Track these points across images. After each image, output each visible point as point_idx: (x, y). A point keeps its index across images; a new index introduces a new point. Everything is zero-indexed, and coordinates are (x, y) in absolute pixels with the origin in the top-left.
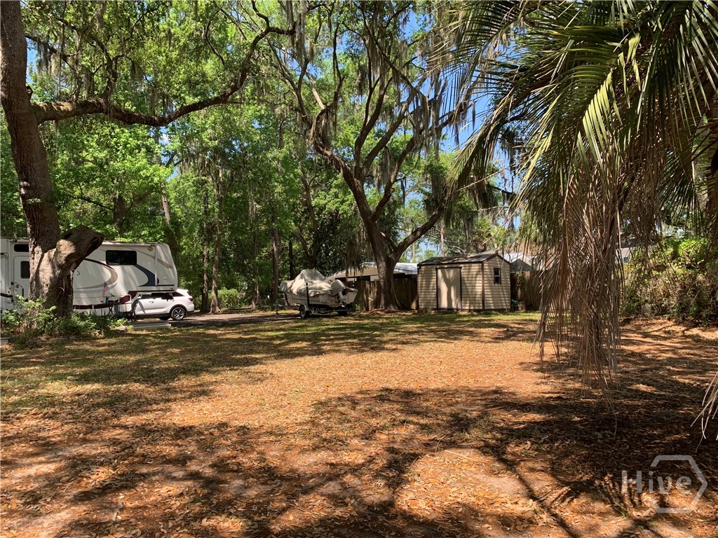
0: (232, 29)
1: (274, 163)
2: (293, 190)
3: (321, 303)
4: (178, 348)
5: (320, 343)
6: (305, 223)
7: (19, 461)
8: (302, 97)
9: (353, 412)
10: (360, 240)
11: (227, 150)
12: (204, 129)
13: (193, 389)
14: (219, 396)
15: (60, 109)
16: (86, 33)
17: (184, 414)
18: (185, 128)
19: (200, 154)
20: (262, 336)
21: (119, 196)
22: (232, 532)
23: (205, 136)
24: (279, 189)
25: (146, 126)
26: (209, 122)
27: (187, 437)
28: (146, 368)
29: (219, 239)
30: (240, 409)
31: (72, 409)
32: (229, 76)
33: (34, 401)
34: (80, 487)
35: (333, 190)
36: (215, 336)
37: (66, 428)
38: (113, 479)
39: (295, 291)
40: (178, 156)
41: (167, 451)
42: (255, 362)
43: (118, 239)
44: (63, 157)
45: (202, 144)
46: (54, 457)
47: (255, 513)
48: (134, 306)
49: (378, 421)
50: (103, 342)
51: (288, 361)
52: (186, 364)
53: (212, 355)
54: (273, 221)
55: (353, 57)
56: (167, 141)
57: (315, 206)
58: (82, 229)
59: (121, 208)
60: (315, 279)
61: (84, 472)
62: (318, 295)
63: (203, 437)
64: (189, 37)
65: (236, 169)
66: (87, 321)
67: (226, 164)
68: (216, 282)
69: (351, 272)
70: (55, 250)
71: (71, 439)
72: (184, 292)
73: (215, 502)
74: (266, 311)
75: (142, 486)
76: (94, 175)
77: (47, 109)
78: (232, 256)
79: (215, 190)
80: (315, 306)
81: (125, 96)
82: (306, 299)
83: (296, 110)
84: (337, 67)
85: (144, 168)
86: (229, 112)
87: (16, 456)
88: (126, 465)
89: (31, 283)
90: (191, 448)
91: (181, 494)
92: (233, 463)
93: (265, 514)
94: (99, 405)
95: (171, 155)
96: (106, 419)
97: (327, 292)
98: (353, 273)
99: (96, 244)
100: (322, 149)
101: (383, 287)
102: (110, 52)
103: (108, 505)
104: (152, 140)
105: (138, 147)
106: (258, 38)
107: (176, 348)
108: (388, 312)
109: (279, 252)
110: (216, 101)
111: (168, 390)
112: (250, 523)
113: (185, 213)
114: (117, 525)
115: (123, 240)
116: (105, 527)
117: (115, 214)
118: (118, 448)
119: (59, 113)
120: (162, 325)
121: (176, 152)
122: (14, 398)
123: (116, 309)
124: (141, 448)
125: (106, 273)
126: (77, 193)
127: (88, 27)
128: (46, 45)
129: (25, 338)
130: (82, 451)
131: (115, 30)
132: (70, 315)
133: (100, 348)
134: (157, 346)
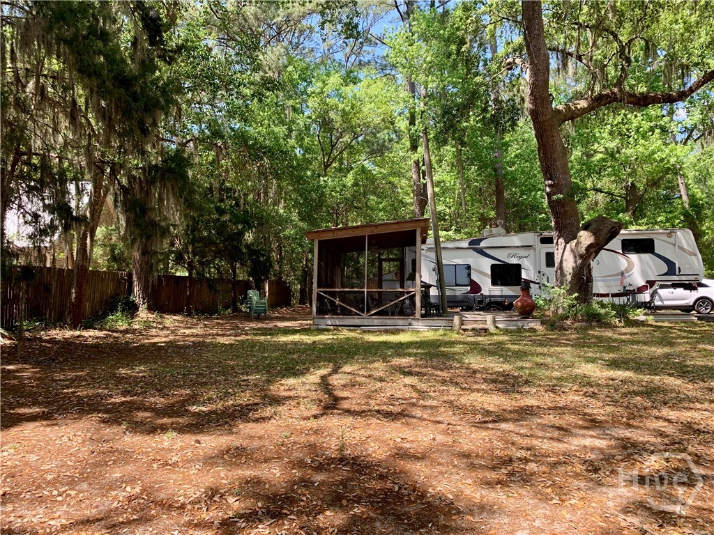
7: (573, 430)
15: (576, 108)
16: (600, 28)
21: (632, 183)
25: (660, 105)
28: (678, 363)
31: (609, 392)
33: (574, 378)
34: (635, 469)
37: (609, 409)
40: (699, 130)
43: (633, 228)
44: (577, 153)
46: (603, 435)
48: (652, 296)
50: (623, 330)
58: (600, 220)
59: (633, 195)
61: (636, 456)
66: (607, 309)
70: (576, 241)
71: (615, 422)
72: (710, 282)
76: (605, 166)
77: (566, 111)
81: (638, 79)
85: (658, 151)
87: (570, 425)
89: (556, 272)
94: (636, 393)
95: (690, 131)
96: (645, 408)
99: (613, 234)
102: (622, 38)
104: (666, 119)
105: (652, 129)
107: (709, 344)
111: (710, 389)
113: (707, 193)
114: (682, 520)
115: (638, 228)
116: (671, 518)
117: (627, 201)
118: (666, 441)
119: (577, 112)
120: (686, 318)
121: (696, 126)
122: (556, 374)
123: (634, 299)
124: (693, 446)
125: (623, 262)
126: (589, 185)
127: (600, 21)
128: (563, 51)
129: (554, 322)
130: (629, 435)
131: (628, 15)
132: (591, 303)
133: (623, 337)
134: (686, 340)
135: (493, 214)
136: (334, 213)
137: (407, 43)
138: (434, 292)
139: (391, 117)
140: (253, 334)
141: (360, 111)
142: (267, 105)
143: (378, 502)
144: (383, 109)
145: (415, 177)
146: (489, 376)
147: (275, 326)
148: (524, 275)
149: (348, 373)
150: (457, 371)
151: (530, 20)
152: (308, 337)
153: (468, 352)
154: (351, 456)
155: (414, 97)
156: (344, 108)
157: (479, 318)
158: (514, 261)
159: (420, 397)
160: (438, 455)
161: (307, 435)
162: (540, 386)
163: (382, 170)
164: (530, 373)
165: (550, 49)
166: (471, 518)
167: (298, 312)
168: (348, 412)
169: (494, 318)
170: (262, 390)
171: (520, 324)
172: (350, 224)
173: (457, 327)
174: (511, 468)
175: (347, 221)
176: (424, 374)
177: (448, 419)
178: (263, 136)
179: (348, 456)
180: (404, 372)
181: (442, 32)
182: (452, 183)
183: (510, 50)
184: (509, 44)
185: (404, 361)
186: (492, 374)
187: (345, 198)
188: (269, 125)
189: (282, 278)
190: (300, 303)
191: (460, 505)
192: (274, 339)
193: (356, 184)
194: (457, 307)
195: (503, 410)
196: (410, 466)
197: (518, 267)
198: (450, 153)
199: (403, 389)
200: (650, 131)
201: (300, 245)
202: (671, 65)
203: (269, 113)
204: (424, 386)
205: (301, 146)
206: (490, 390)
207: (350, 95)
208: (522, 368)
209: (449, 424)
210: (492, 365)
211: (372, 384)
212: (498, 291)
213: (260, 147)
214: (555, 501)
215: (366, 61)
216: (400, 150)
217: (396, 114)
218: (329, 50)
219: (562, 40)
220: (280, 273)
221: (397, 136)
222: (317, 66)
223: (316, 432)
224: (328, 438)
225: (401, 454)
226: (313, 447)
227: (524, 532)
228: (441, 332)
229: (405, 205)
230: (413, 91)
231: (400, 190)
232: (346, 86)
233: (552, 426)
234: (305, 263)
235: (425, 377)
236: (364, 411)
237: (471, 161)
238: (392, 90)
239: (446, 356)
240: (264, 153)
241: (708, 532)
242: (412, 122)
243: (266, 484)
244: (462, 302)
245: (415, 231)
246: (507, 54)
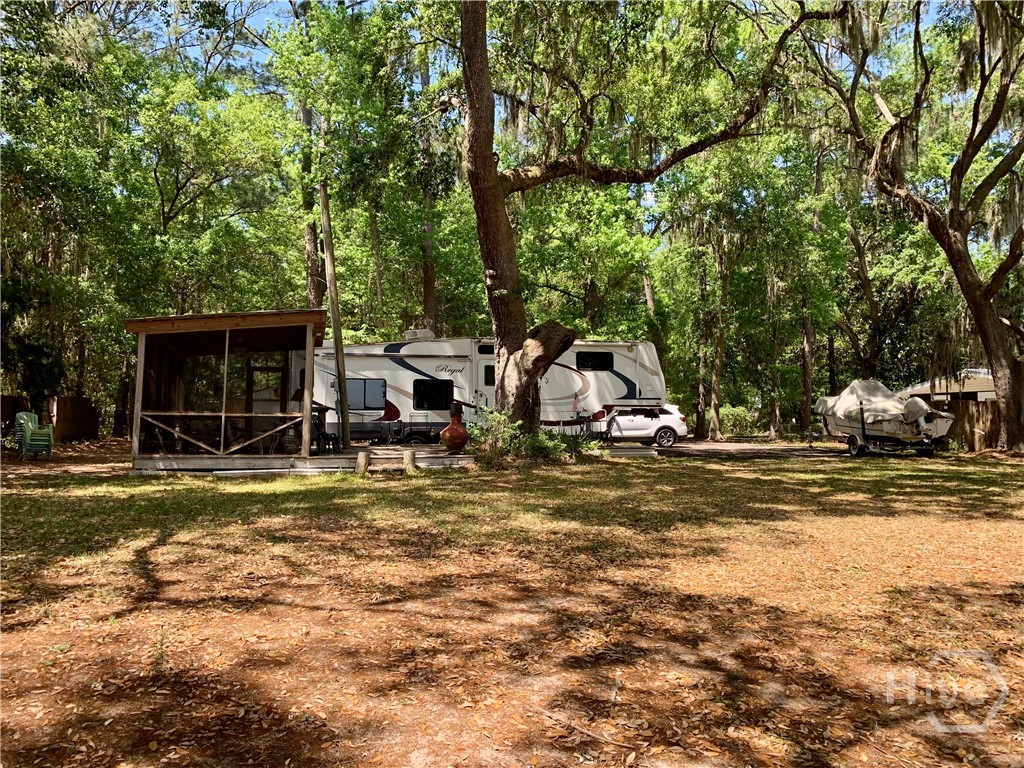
0: (745, 28)
1: (808, 218)
2: (838, 256)
3: (885, 435)
4: (670, 485)
5: (889, 497)
6: (855, 307)
7: (501, 605)
8: (857, 110)
9: (959, 614)
10: (958, 332)
11: (735, 206)
12: (703, 179)
13: (697, 544)
14: (735, 559)
15: (526, 175)
16: (557, 74)
17: (686, 576)
18: (676, 181)
19: (697, 216)
20: (791, 478)
21: (592, 281)
22: (773, 757)
23: (703, 189)
24: (815, 256)
25: (625, 184)
26: (710, 167)
27: (695, 609)
28: (631, 509)
29: (722, 335)
30: (767, 581)
31: (549, 549)
32: (741, 97)
33: (509, 533)
34: (569, 649)
35: (907, 252)
36: (719, 472)
37: (547, 572)
38: (606, 646)
39: (840, 414)
40: (667, 221)
41: (672, 623)
42: (784, 516)
43: (591, 338)
44: (528, 236)
45: (699, 201)
46: (536, 607)
47: (806, 737)
48: (610, 424)
49: (1011, 637)
50: (574, 468)
51: (836, 520)
52: (684, 509)
53: (719, 499)
54: (804, 306)
55: (949, 31)
56: (653, 200)
57: (873, 280)
58: (551, 325)
59: (593, 297)
60: (875, 396)
61: (572, 632)
62: (881, 422)
63: (718, 614)
64: (684, 52)
65: (748, 231)
66: (556, 441)
67: (735, 226)
68: (717, 396)
69: (941, 384)
70: (521, 351)
71: (552, 588)
72: (673, 408)
73: (743, 707)
74: (792, 442)
75: (643, 664)
76: (561, 256)
77: (514, 178)
78: (739, 358)
79: (717, 265)
80: (875, 439)
81: (602, 148)
82: (860, 426)
83: (847, 132)
84: (921, 53)
85: (622, 242)
86: (741, 150)
87: (496, 597)
88: (621, 633)
89: (497, 392)
90: (703, 626)
91: (695, 686)
92: (764, 658)
93: (822, 743)
94: (580, 550)
95: (658, 220)
96: (590, 569)
97: (896, 416)
98: (943, 387)
99: (566, 344)
100: (889, 188)
101: (1004, 412)
102: (584, 92)
103: (604, 680)
104: (632, 203)
105: (616, 214)
106: (787, 33)
107: (667, 484)
108: (1013, 456)
109: (812, 353)
110: (724, 136)
111: (664, 541)
112: (798, 750)
113: (674, 299)
114: (617, 708)
115: (596, 338)
116: (603, 708)
117: (586, 304)
118: (609, 609)
119: (527, 181)
120: (645, 453)
121: (664, 216)
122: (487, 529)
123: (588, 428)
124: (637, 613)
125: (577, 381)
126: (542, 280)
127: (560, 65)
128: (513, 98)
129: (491, 458)
130: (566, 605)
131: (591, 63)
132: (537, 433)
133: (572, 477)
134: (642, 480)
135: (419, 309)
136: (177, 292)
137: (300, 52)
138: (331, 418)
139: (273, 156)
140: (22, 485)
141: (226, 141)
142: (65, 111)
143: (210, 738)
144: (263, 142)
145: (309, 247)
146: (398, 537)
147: (66, 471)
148: (456, 396)
149: (184, 544)
150: (354, 532)
151: (471, 48)
152: (121, 489)
153: (373, 504)
154: (173, 672)
155: (309, 131)
156: (199, 133)
157: (394, 454)
158: (444, 376)
159: (294, 573)
160: (311, 657)
161: (100, 644)
162: (464, 546)
163: (260, 234)
164: (453, 530)
165: (495, 92)
166: (350, 744)
167: (108, 449)
168: (177, 603)
169: (414, 455)
170: (26, 578)
171: (447, 462)
172: (205, 311)
173: (362, 469)
174: (413, 664)
175: (200, 306)
176: (305, 539)
177: (331, 602)
178: (55, 160)
179: (167, 672)
180: (275, 537)
181: (352, 43)
182: (364, 262)
183: (445, 85)
184: (444, 75)
185: (276, 521)
186: (402, 533)
187: (198, 271)
188: (68, 144)
189: (84, 393)
190: (114, 435)
191: (336, 727)
192: (60, 493)
193: (215, 250)
194: (365, 439)
195: (412, 583)
196: (264, 677)
197: (449, 384)
198: (361, 219)
199: (269, 562)
200: (614, 216)
201: (117, 341)
202: (637, 135)
203: (68, 124)
204: (301, 557)
205: (124, 183)
206: (397, 555)
207: (210, 115)
208: (444, 522)
209: (331, 610)
210: (404, 520)
211: (221, 559)
212: (422, 417)
213: (46, 176)
214: (466, 704)
215: (239, 67)
216: (287, 206)
217: (282, 153)
218: (177, 40)
219: (512, 83)
220: (80, 385)
221: (283, 184)
222: (157, 62)
223: (117, 639)
224: (137, 647)
225: (256, 660)
226: (108, 663)
227: (421, 752)
228: (338, 476)
229: (294, 288)
230: (309, 122)
231: (285, 265)
232: (205, 100)
233: (473, 601)
234: (124, 370)
235: (306, 543)
236: (203, 601)
237: (392, 232)
238: (277, 116)
239: (341, 511)
240: (53, 188)
241: (644, 721)
242: (306, 168)
243: (14, 732)
244: (372, 432)
245: (305, 327)
246: (441, 90)
